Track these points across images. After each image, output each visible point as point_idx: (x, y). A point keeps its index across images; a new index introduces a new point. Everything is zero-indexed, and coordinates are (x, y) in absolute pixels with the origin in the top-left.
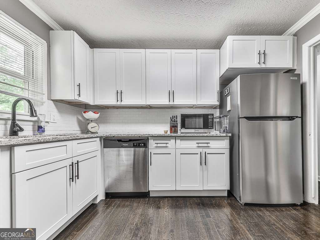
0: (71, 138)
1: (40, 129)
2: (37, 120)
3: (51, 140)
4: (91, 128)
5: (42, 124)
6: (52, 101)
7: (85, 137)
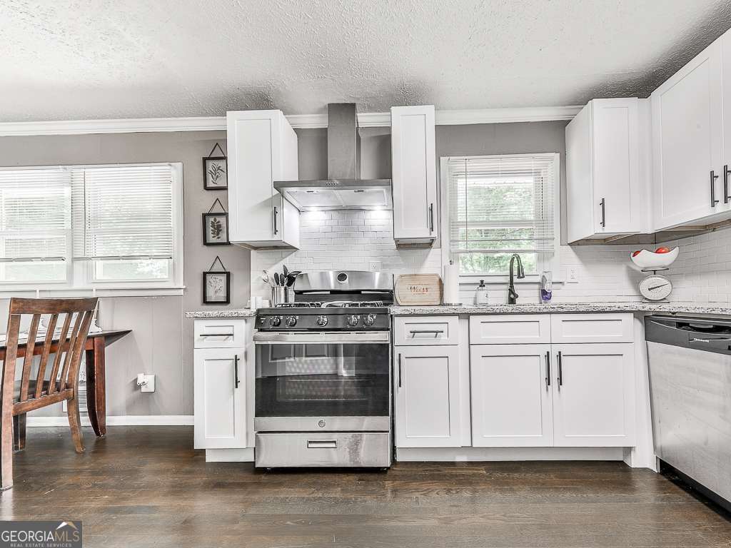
0: (545, 311)
1: (545, 295)
2: (541, 281)
3: (510, 311)
4: (649, 289)
5: (547, 288)
6: (569, 246)
7: (581, 310)
